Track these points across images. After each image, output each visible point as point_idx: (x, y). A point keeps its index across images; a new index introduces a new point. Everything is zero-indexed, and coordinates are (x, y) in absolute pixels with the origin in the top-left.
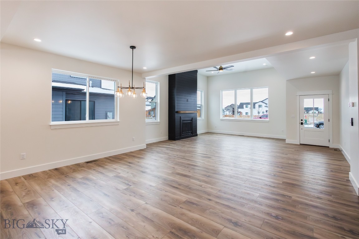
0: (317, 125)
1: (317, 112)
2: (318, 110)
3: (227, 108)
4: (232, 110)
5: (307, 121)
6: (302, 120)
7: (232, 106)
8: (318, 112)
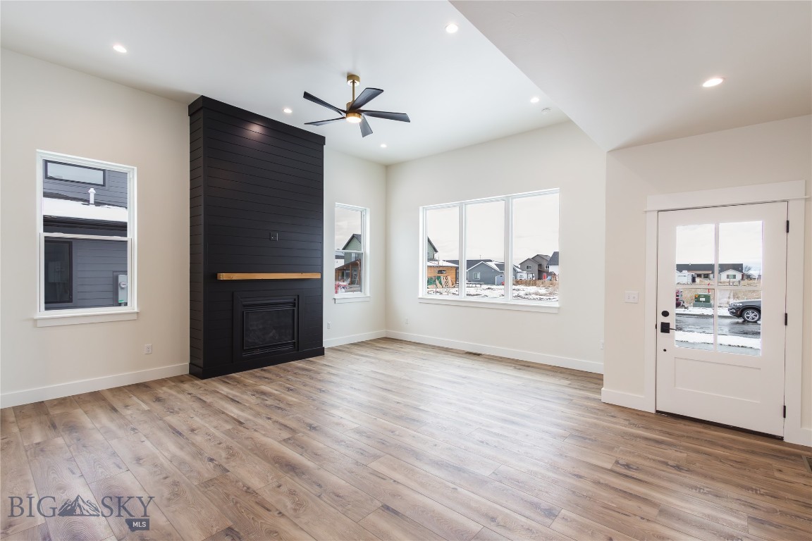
0: (737, 311)
1: (739, 276)
2: (741, 271)
3: (525, 265)
4: (536, 268)
5: (711, 298)
6: (665, 314)
7: (538, 259)
8: (743, 275)
